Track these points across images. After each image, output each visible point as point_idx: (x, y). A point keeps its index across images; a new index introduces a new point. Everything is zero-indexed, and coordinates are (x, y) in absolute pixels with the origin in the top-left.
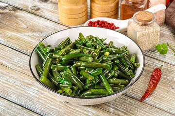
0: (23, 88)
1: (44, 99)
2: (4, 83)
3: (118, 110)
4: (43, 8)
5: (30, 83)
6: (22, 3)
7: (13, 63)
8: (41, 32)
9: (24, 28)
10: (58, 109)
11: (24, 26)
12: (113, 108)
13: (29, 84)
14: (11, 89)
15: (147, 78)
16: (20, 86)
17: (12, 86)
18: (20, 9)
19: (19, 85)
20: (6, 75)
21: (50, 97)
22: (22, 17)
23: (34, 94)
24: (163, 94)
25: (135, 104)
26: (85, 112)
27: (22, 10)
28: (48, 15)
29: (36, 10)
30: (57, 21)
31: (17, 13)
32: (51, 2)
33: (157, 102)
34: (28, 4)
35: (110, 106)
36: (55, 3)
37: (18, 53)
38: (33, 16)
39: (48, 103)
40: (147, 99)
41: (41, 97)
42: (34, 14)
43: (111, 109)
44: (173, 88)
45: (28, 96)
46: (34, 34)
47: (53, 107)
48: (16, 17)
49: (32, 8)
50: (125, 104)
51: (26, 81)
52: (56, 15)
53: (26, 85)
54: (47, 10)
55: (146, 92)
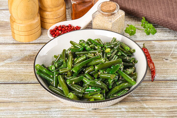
0: (45, 115)
1: (73, 115)
3: (142, 96)
5: (46, 107)
7: (12, 96)
8: (11, 57)
12: (137, 96)
13: (47, 109)
16: (41, 114)
19: (38, 113)
20: (16, 110)
21: (76, 112)
23: (59, 115)
24: (164, 67)
25: (150, 85)
26: (118, 110)
30: (15, 42)
35: (133, 96)
37: (8, 85)
40: (155, 77)
44: (167, 60)
46: (5, 61)
50: (143, 88)
51: (41, 107)
53: (45, 110)
55: (152, 71)
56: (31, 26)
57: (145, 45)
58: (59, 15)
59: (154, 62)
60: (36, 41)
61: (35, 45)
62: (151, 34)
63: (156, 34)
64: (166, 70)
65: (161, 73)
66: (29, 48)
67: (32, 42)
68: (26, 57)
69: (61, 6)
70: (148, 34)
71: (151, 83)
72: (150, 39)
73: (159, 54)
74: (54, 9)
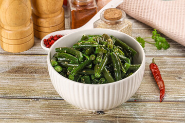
3: (146, 118)
12: (140, 118)
15: (146, 77)
24: (176, 86)
25: (158, 106)
30: (3, 52)
33: (177, 96)
35: (136, 118)
40: (164, 97)
43: (139, 119)
44: (180, 78)
50: (148, 110)
55: (160, 90)
56: (22, 33)
57: (155, 61)
58: (55, 23)
59: (164, 80)
60: (27, 52)
61: (26, 57)
62: (163, 49)
63: (169, 49)
64: (177, 90)
65: (171, 92)
66: (18, 60)
67: (22, 53)
68: (14, 69)
69: (59, 12)
70: (160, 48)
71: (159, 104)
72: (161, 54)
73: (171, 72)
74: (50, 16)
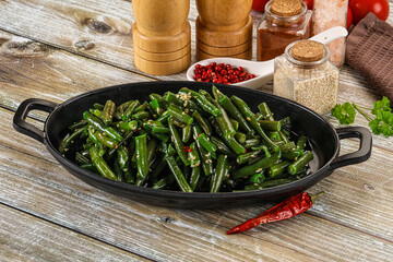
0: (77, 198)
1: (120, 217)
2: (37, 189)
4: (100, 44)
6: (58, 35)
9: (66, 84)
10: (149, 234)
11: (67, 80)
13: (88, 190)
14: (52, 200)
16: (70, 195)
17: (54, 194)
18: (55, 48)
19: (68, 191)
20: (40, 173)
21: (130, 213)
22: (62, 63)
23: (98, 208)
26: (203, 239)
27: (59, 49)
28: (112, 56)
29: (86, 49)
31: (51, 56)
32: (116, 32)
34: (71, 37)
36: (123, 34)
38: (83, 60)
39: (128, 224)
41: (115, 213)
42: (84, 56)
45: (87, 213)
47: (139, 231)
48: (50, 63)
49: (80, 45)
51: (81, 184)
52: (128, 57)
53: (82, 191)
54: (108, 47)
